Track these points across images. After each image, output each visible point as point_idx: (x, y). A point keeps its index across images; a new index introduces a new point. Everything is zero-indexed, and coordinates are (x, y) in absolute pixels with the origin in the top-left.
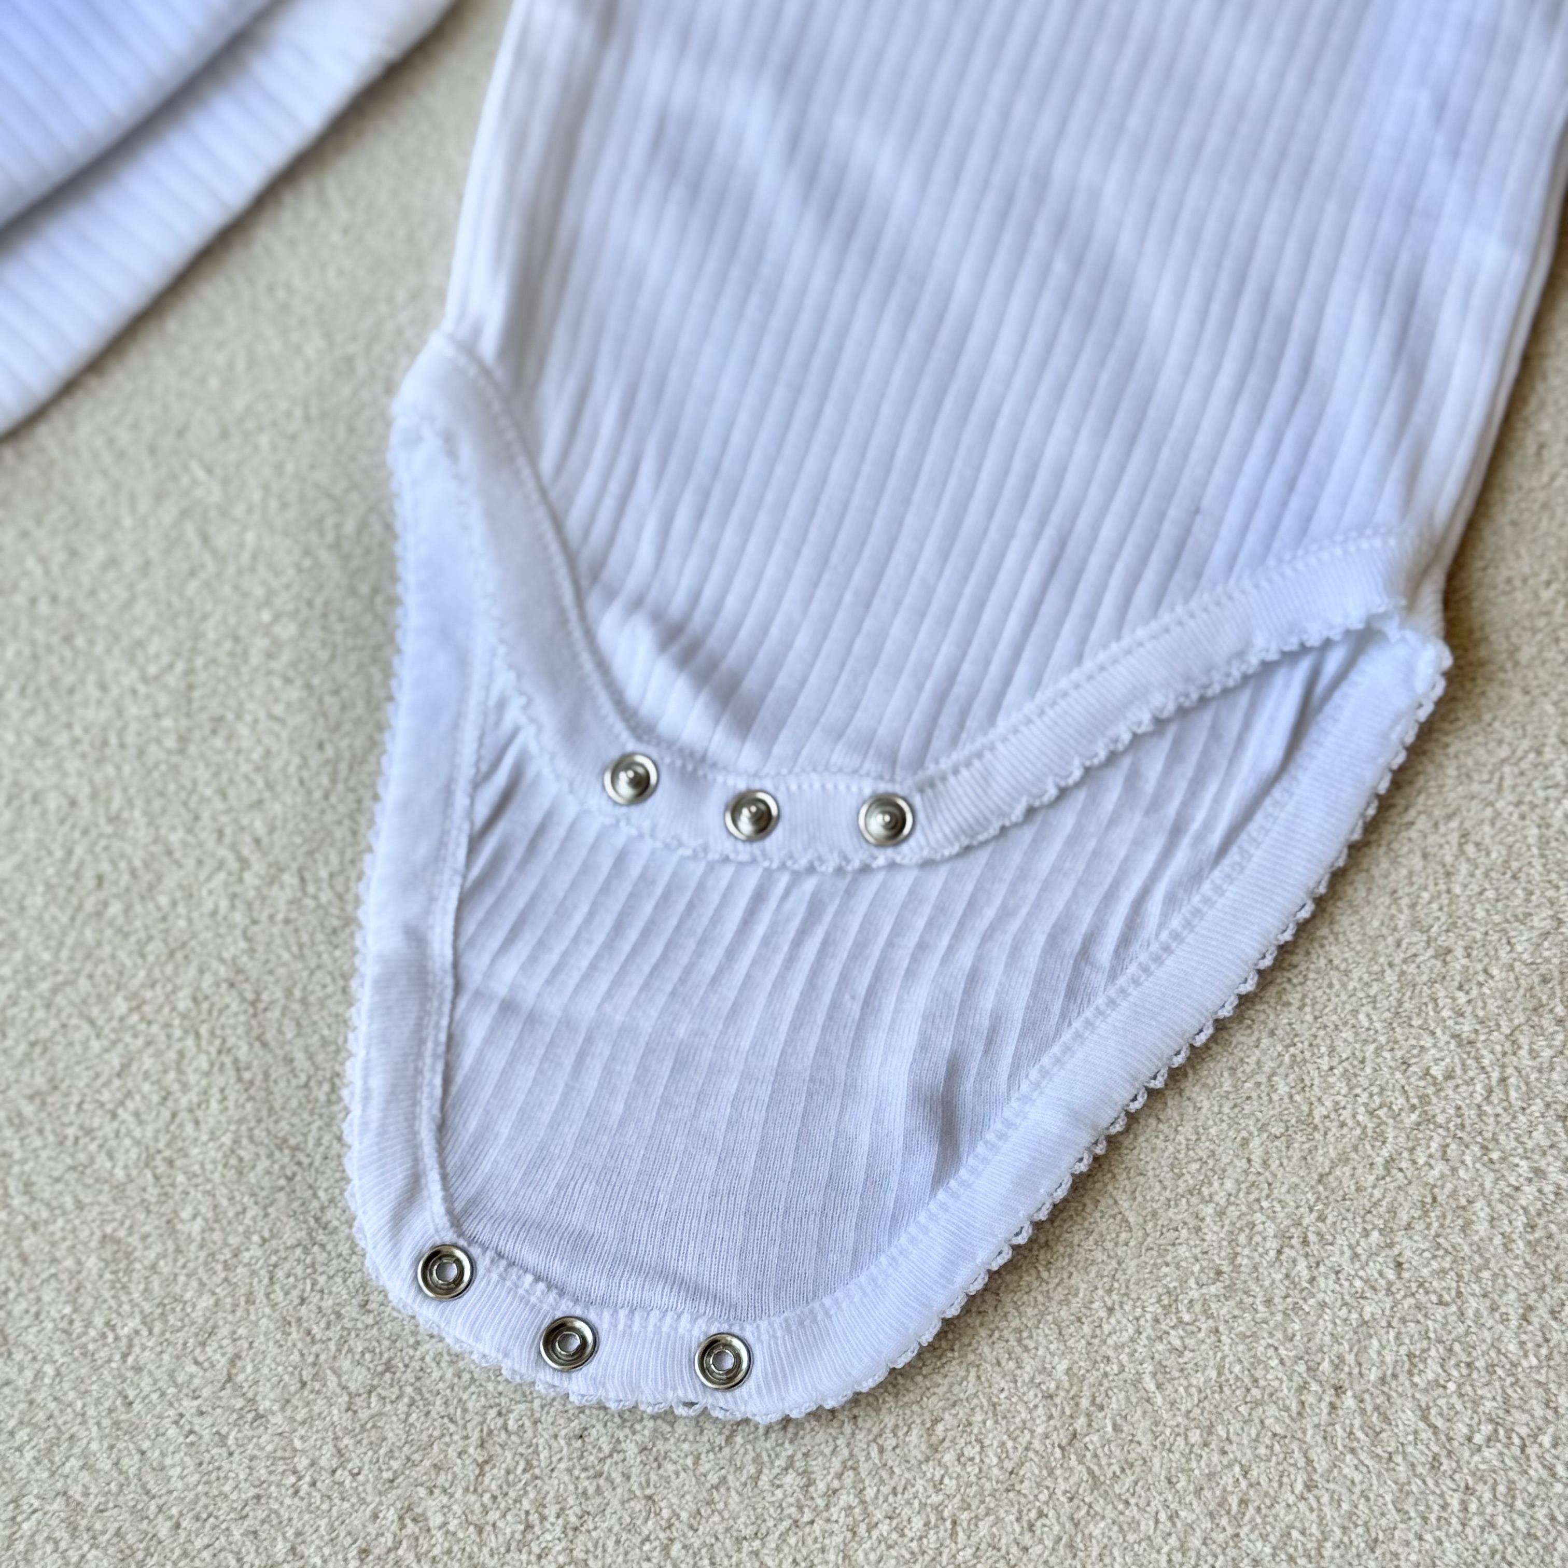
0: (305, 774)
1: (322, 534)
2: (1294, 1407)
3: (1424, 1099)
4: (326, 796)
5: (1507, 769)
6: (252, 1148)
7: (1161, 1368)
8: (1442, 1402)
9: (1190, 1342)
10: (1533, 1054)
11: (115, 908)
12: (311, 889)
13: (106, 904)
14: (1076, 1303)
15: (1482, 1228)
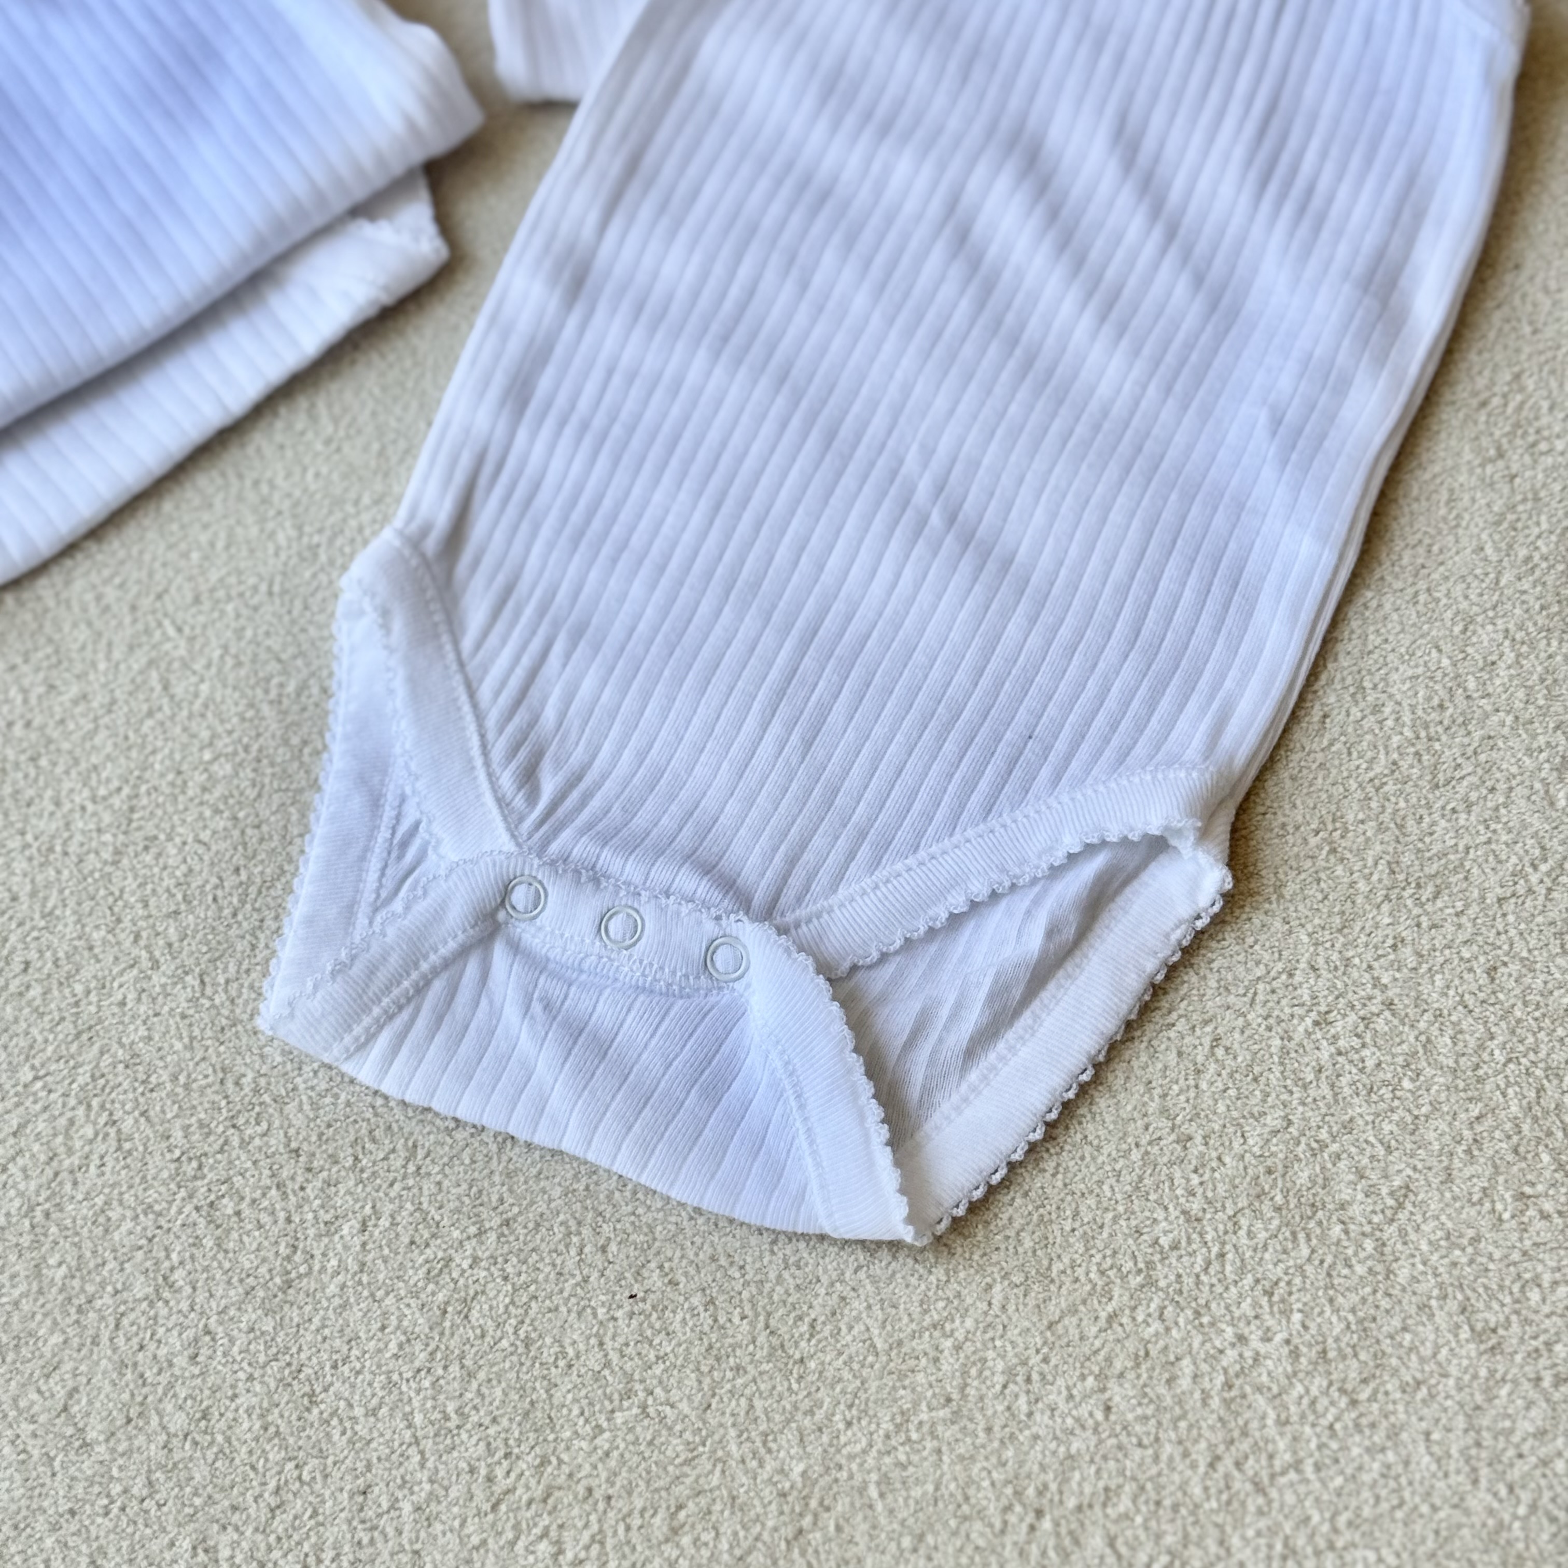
0: (219, 893)
1: (267, 691)
2: (998, 1525)
3: (1150, 1265)
4: (235, 915)
5: (1261, 986)
6: (119, 1210)
7: (885, 1480)
8: (1129, 1533)
9: (915, 1458)
10: (1250, 1235)
11: (35, 992)
12: (209, 991)
13: (28, 987)
14: (820, 1415)
15: (1185, 1383)
